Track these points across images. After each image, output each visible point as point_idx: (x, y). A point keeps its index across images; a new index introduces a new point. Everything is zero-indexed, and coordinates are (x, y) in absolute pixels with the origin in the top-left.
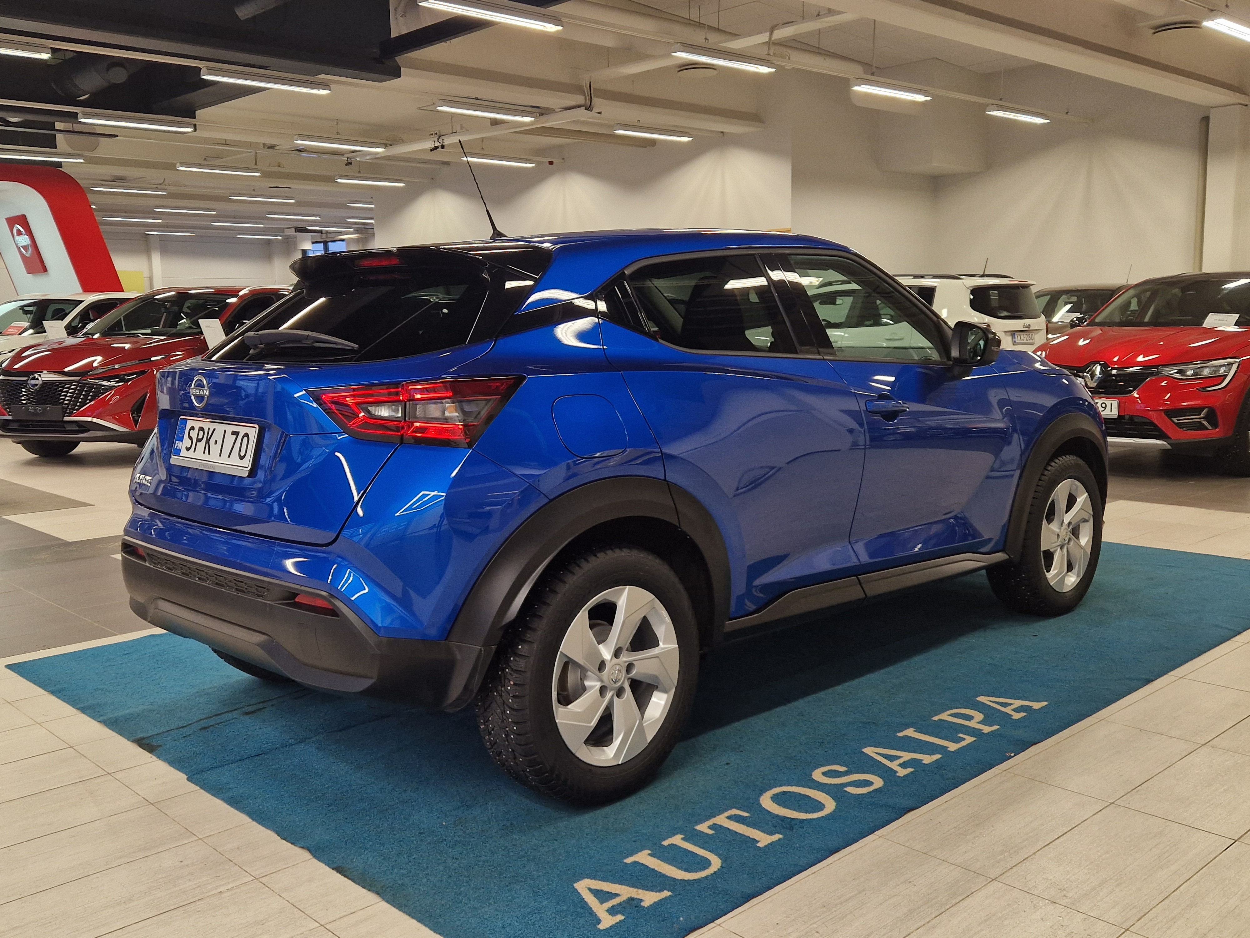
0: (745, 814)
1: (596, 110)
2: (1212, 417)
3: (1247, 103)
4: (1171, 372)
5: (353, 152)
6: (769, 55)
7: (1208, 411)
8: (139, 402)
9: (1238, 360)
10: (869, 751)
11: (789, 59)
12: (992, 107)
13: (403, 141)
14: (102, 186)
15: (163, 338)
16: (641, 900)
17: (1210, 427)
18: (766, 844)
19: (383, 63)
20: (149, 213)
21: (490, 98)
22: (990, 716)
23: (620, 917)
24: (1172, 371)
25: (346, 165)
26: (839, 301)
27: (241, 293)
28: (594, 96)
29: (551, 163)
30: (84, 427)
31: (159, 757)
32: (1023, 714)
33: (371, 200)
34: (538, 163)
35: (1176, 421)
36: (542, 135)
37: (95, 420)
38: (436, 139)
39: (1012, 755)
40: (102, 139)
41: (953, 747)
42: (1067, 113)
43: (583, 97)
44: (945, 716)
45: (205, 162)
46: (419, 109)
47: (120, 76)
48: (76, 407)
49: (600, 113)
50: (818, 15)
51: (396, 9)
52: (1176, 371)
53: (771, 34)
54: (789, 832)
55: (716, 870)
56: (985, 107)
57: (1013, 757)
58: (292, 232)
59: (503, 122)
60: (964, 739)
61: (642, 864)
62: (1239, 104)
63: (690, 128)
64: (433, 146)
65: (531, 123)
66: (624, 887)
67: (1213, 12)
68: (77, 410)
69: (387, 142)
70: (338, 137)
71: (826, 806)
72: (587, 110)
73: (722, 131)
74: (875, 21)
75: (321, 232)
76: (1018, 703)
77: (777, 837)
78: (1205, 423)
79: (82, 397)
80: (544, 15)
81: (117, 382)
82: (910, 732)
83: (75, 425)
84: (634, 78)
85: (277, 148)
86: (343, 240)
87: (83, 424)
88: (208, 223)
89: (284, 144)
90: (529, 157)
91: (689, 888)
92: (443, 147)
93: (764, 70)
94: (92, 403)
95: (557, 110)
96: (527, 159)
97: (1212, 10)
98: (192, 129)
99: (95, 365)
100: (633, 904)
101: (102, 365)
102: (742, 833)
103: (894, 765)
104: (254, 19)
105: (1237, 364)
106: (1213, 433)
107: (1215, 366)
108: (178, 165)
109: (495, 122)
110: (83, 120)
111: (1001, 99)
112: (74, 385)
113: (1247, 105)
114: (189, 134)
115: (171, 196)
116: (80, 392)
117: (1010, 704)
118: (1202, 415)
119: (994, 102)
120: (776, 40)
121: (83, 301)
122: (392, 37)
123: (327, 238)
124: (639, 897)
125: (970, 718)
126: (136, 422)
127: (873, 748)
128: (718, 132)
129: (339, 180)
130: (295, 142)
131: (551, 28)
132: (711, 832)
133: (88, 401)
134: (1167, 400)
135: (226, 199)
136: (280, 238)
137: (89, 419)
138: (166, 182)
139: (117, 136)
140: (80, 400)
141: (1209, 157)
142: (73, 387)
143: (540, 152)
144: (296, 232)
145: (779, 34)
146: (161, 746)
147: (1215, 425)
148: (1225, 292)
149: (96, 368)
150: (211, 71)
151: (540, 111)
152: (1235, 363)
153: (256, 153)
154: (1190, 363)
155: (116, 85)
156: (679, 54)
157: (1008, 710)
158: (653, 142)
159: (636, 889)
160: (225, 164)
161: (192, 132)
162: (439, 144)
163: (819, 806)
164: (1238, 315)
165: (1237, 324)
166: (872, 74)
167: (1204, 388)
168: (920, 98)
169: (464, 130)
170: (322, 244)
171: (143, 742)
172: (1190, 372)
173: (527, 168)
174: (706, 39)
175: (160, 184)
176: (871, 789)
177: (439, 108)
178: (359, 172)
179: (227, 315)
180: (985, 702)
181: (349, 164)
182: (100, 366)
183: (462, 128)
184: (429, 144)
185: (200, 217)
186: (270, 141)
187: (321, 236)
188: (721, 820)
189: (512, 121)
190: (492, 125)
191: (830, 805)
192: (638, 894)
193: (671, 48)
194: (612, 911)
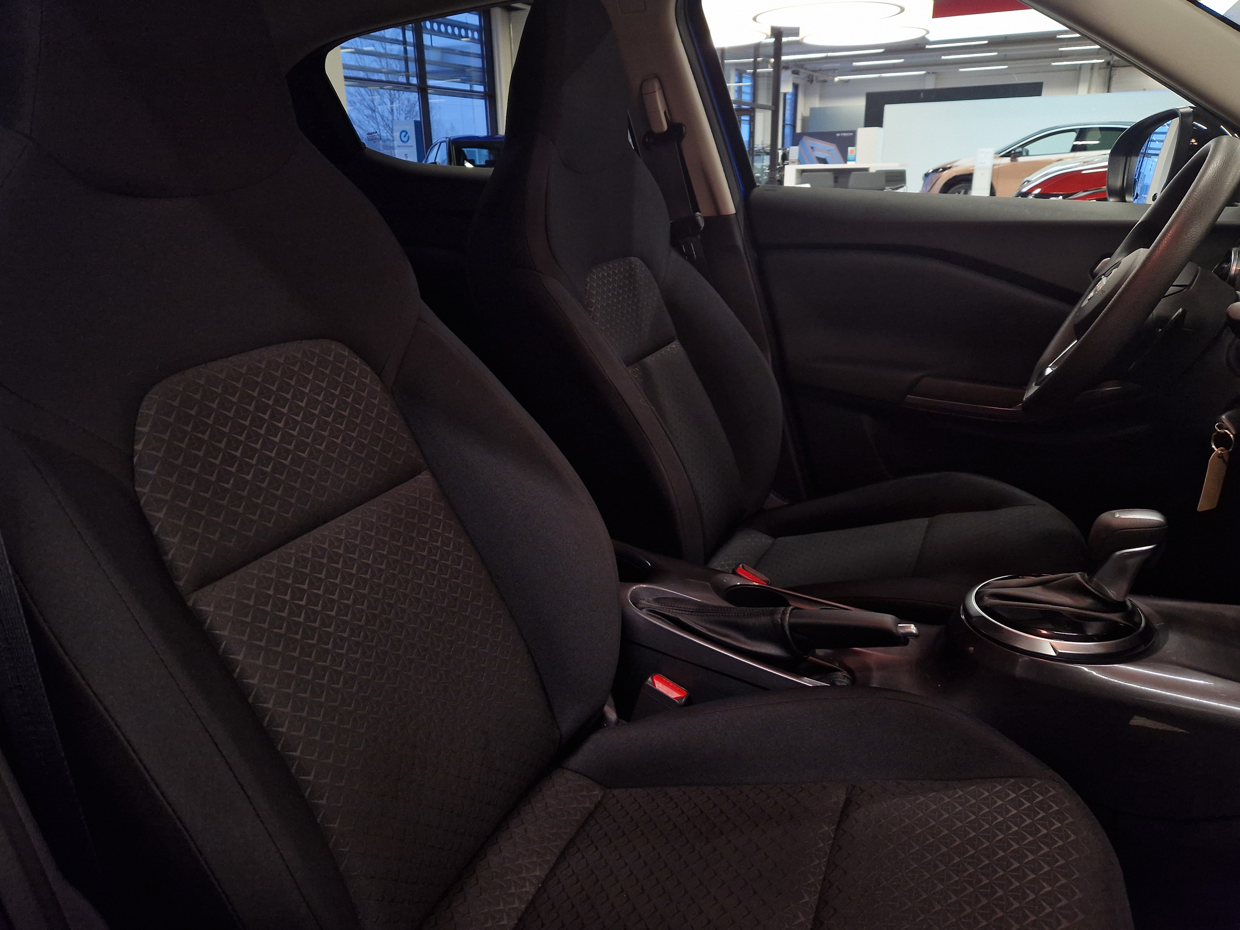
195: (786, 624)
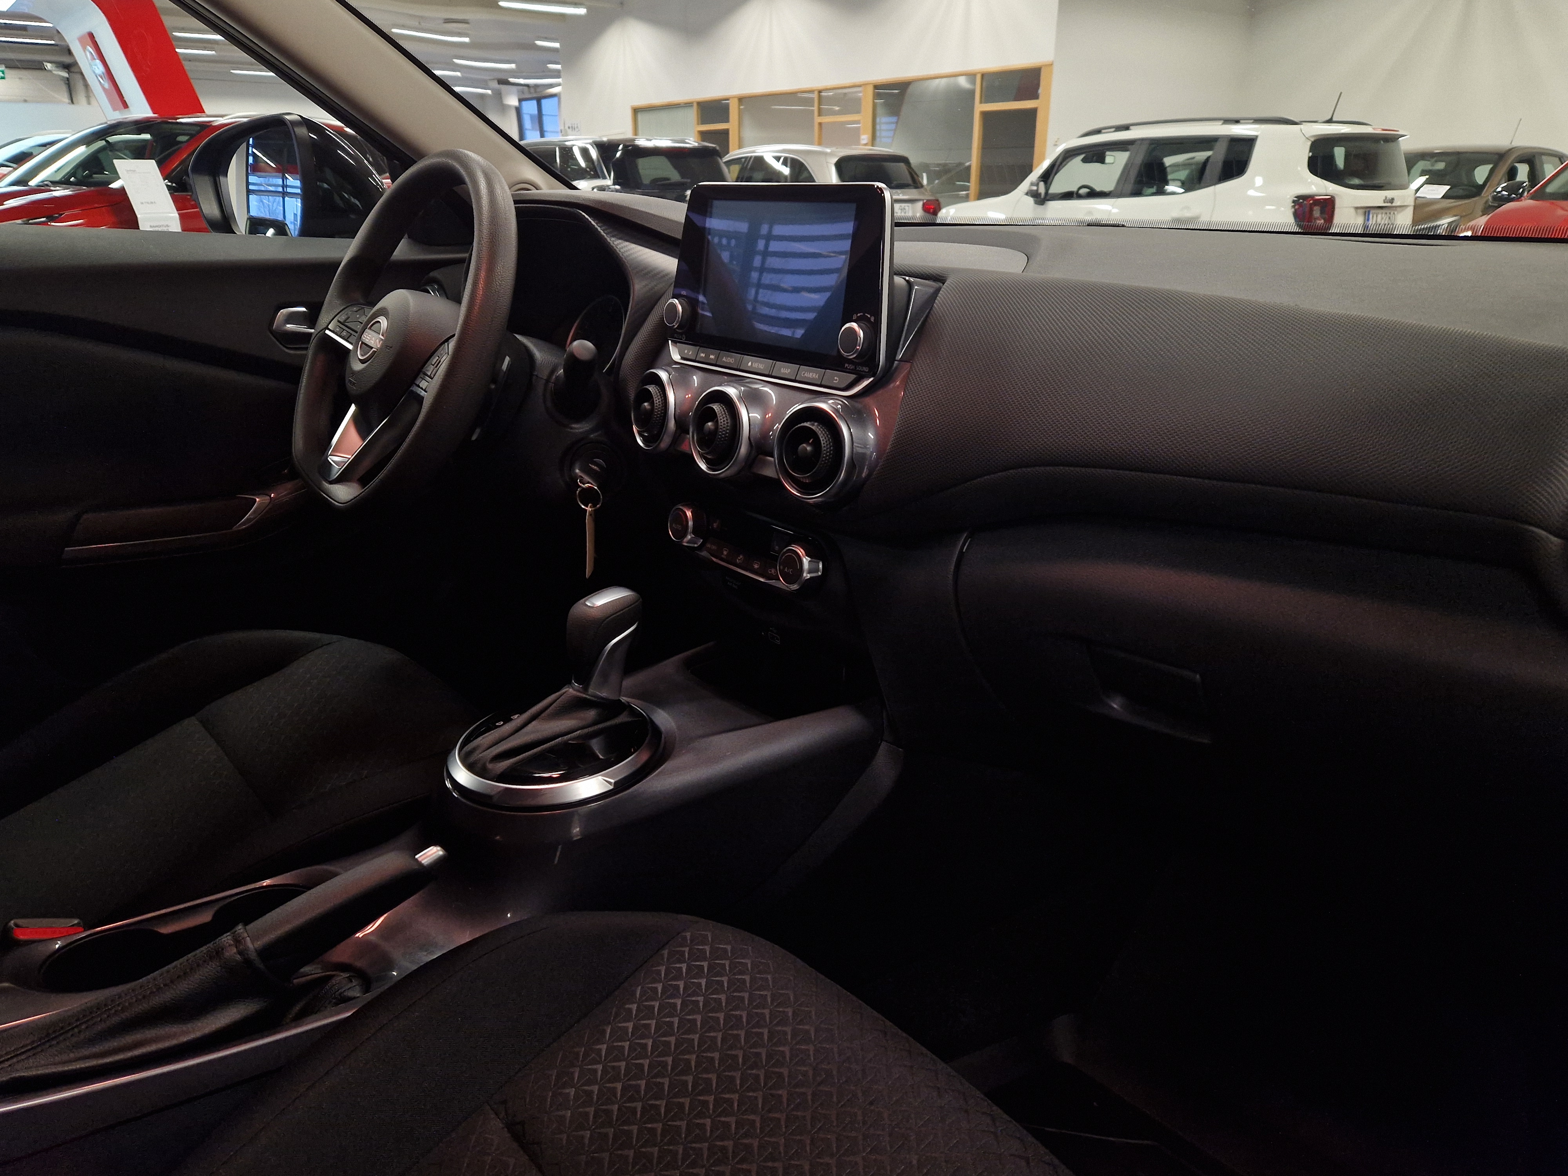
26: (1109, 159)
75: (527, 85)
136: (489, 92)
144: (499, 85)
195: (253, 956)
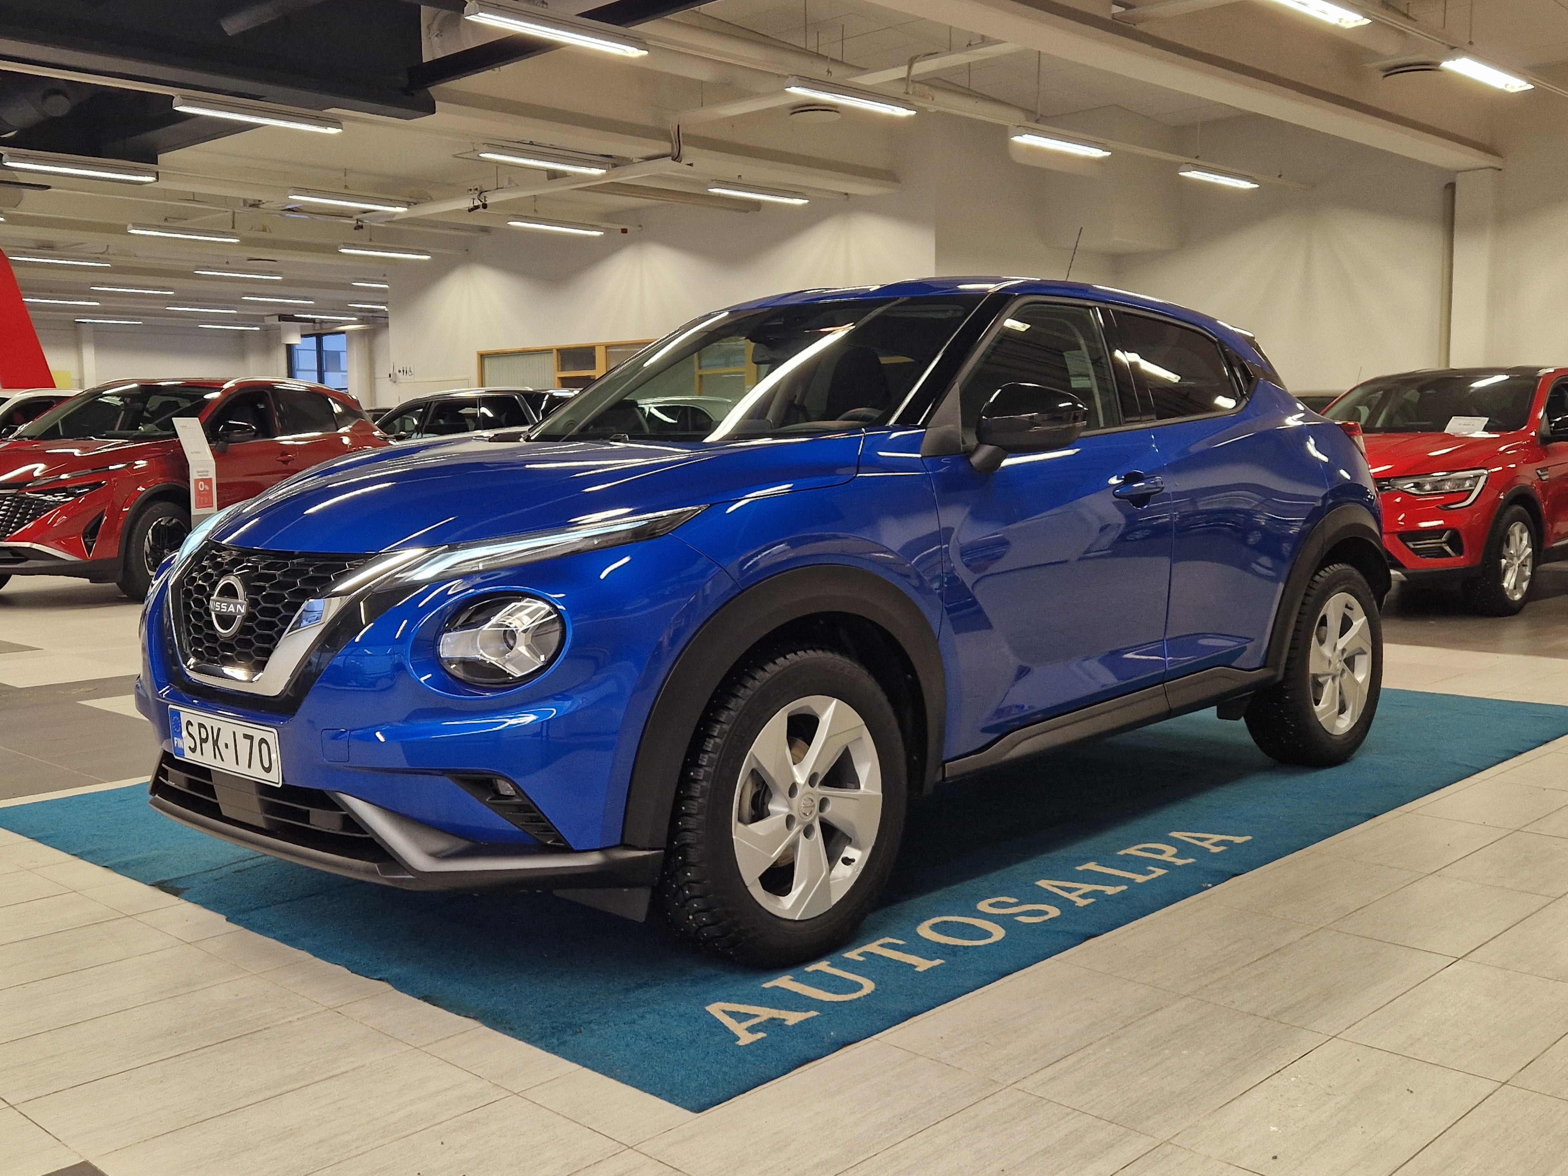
0: (901, 942)
1: (685, 161)
2: (1455, 541)
3: (1501, 168)
4: (1405, 487)
5: (365, 212)
6: (907, 93)
7: (1450, 534)
8: (93, 524)
9: (1486, 472)
10: (1043, 883)
11: (933, 99)
12: (1184, 166)
13: (432, 199)
14: (25, 254)
15: (121, 441)
16: (784, 1020)
17: (1453, 554)
18: (926, 968)
19: (412, 95)
20: (84, 293)
21: (548, 143)
22: (1184, 849)
23: (761, 1035)
24: (1408, 486)
25: (355, 229)
27: (226, 386)
28: (684, 142)
29: (624, 231)
30: (20, 555)
31: (188, 900)
32: (1222, 848)
33: (384, 278)
34: (607, 231)
35: (1412, 546)
36: (614, 194)
37: (35, 546)
38: (476, 196)
39: (1210, 885)
40: (27, 192)
41: (1140, 879)
42: (1280, 176)
43: (669, 145)
44: (1132, 851)
45: (166, 224)
46: (455, 156)
47: (59, 107)
48: (11, 530)
49: (691, 165)
50: (970, 45)
51: (428, 27)
52: (1412, 485)
53: (910, 68)
54: (951, 959)
55: (869, 992)
56: (1178, 166)
57: (1210, 888)
58: (275, 321)
59: (563, 174)
60: (1154, 872)
61: (783, 989)
62: (1493, 168)
63: (805, 187)
64: (472, 206)
65: (602, 177)
66: (763, 1008)
67: (1454, 50)
68: (11, 533)
69: (410, 200)
70: (348, 192)
71: (994, 934)
72: (675, 160)
73: (844, 191)
74: (1039, 52)
75: (313, 321)
76: (1218, 838)
77: (938, 962)
78: (1448, 549)
79: (18, 516)
80: (625, 36)
81: (65, 497)
82: (1092, 866)
83: (8, 553)
84: (734, 121)
85: (262, 206)
86: (343, 332)
87: (20, 551)
88: (162, 308)
89: (272, 200)
90: (595, 223)
91: (838, 1008)
92: (485, 206)
93: (901, 112)
94: (32, 524)
95: (635, 160)
96: (593, 226)
97: (1453, 48)
98: (154, 179)
99: (36, 474)
100: (774, 1024)
101: (46, 474)
102: (897, 959)
103: (1072, 896)
104: (244, 35)
105: (1485, 477)
106: (1456, 561)
107: (1459, 479)
108: (130, 226)
109: (553, 175)
110: (8, 164)
111: (1197, 157)
112: (8, 500)
113: (1500, 170)
114: (149, 185)
115: (117, 270)
116: (17, 508)
117: (1208, 839)
118: (1444, 539)
119: (1189, 160)
120: (917, 75)
121: (8, 399)
122: (424, 61)
123: (321, 328)
124: (781, 1017)
125: (1161, 852)
126: (89, 549)
127: (1047, 881)
128: (841, 193)
129: (343, 251)
130: (290, 197)
131: (633, 52)
132: (861, 959)
133: (26, 522)
134: (1401, 521)
135: (189, 275)
136: (257, 329)
137: (27, 545)
138: (110, 251)
139: (49, 187)
140: (16, 520)
141: (1455, 232)
142: (6, 503)
143: (609, 216)
144: (279, 321)
145: (920, 68)
146: (188, 889)
147: (1458, 549)
148: (1472, 391)
149: (38, 478)
150: (188, 101)
151: (613, 162)
152: (1483, 474)
153: (234, 213)
154: (1428, 475)
155: (53, 119)
156: (793, 90)
157: (1205, 844)
158: (757, 205)
159: (777, 1011)
160: (192, 227)
161: (155, 181)
162: (480, 203)
163: (987, 934)
164: (1487, 419)
165: (1486, 429)
166: (1037, 121)
167: (1446, 505)
168: (1097, 153)
169: (512, 184)
170: (314, 339)
171: (165, 885)
172: (1428, 487)
173: (593, 237)
174: (828, 71)
175: (102, 253)
176: (1046, 917)
177: (482, 155)
178: (371, 240)
179: (208, 413)
180: (1178, 837)
181: (359, 227)
182: (44, 476)
183: (510, 181)
184: (466, 203)
185: (155, 298)
186: (252, 195)
187: (314, 327)
188: (873, 947)
189: (575, 174)
190: (549, 179)
191: (998, 933)
192: (780, 1015)
193: (783, 79)
194: (752, 1030)
